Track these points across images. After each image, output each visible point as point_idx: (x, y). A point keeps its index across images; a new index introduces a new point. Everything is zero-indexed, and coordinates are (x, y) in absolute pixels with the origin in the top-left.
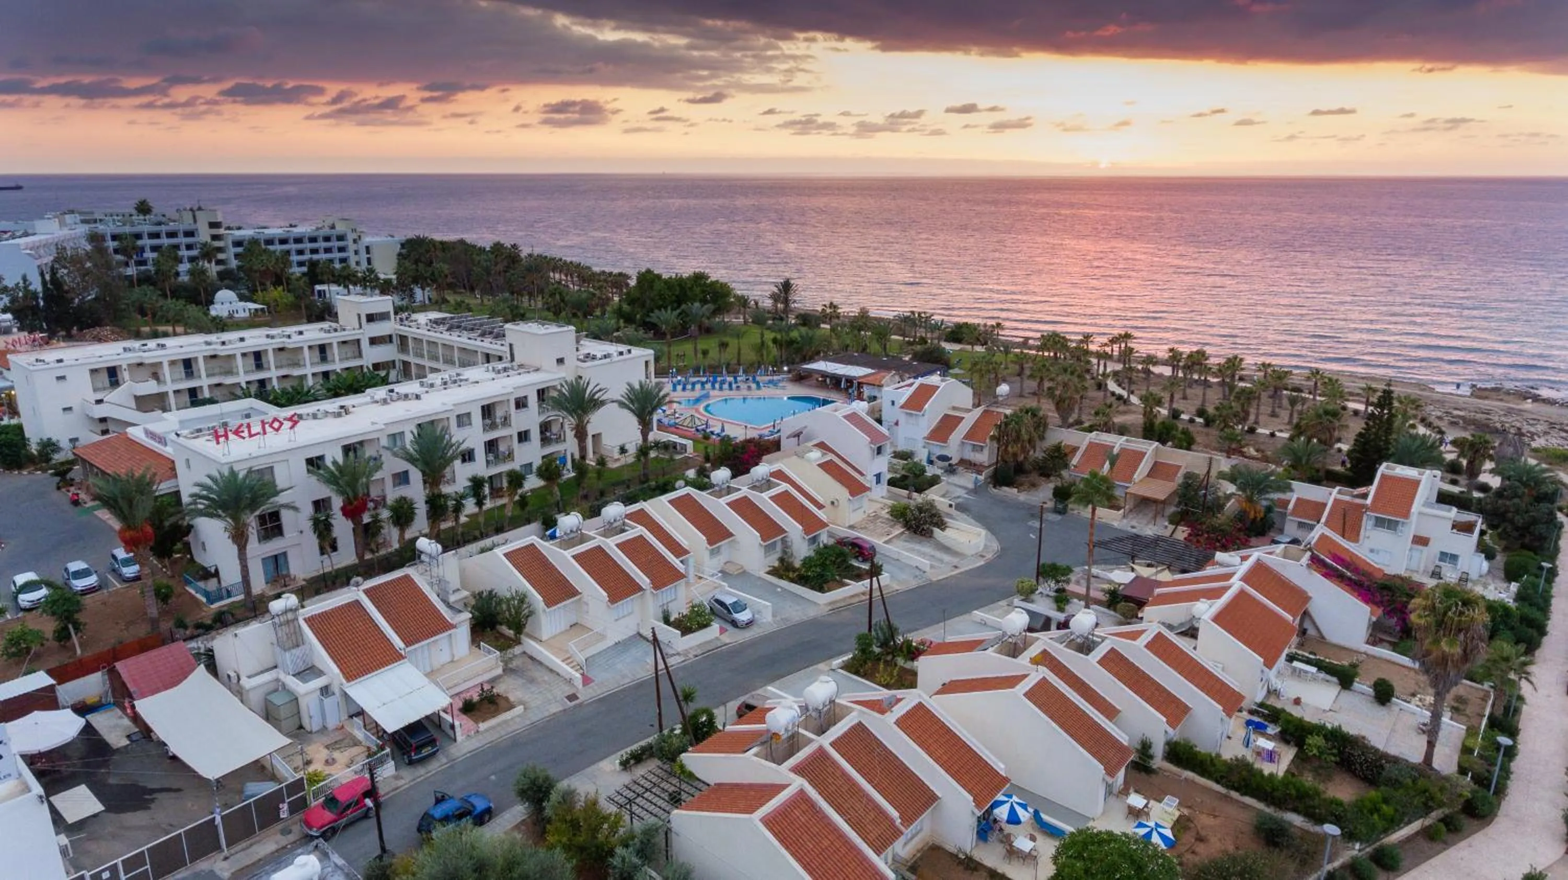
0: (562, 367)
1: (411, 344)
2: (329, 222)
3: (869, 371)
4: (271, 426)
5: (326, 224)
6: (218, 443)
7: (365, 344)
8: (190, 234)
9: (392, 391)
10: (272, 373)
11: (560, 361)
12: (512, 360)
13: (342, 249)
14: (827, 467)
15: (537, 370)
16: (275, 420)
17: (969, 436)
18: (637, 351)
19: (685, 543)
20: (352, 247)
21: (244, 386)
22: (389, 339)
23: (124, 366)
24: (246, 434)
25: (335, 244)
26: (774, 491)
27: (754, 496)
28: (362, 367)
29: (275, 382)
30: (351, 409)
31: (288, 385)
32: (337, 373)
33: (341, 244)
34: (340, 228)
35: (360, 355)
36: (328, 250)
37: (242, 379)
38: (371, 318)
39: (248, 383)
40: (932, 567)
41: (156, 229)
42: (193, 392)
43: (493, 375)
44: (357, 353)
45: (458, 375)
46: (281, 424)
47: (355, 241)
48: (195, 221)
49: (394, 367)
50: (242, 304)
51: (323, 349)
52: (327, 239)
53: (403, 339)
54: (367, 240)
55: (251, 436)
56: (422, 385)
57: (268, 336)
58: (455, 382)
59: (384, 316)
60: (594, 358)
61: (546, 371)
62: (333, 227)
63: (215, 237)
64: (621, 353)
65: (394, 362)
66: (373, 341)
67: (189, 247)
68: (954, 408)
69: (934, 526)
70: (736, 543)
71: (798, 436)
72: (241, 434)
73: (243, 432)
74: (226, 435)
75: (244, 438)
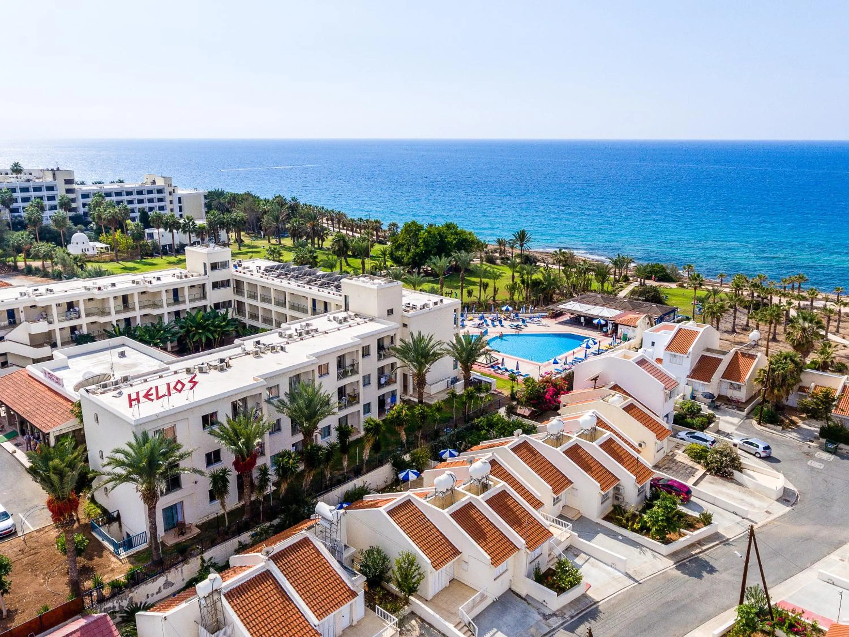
0: (391, 317)
1: (246, 288)
2: (151, 180)
3: (617, 312)
4: (175, 388)
5: (149, 181)
6: (131, 406)
7: (209, 288)
8: (50, 188)
9: (258, 343)
10: (137, 314)
11: (390, 312)
13: (161, 200)
14: (630, 410)
15: (372, 319)
16: (179, 382)
17: (727, 375)
18: (447, 301)
20: (168, 198)
21: (115, 323)
22: (226, 283)
23: (21, 309)
24: (154, 397)
25: (156, 196)
26: (602, 439)
27: (585, 444)
28: (205, 307)
29: (138, 321)
30: (231, 362)
31: (148, 322)
32: (187, 312)
33: (160, 196)
34: (160, 183)
35: (204, 297)
36: (151, 201)
37: (113, 318)
38: (214, 267)
39: (117, 321)
41: (26, 185)
43: (335, 325)
44: (202, 296)
45: (308, 325)
46: (183, 385)
47: (170, 194)
48: (55, 179)
49: (231, 306)
50: (92, 244)
51: (176, 292)
52: (150, 192)
54: (180, 192)
55: (158, 398)
56: (281, 335)
57: (133, 282)
58: (308, 332)
60: (414, 307)
61: (379, 321)
62: (154, 182)
63: (68, 191)
64: (436, 303)
65: (230, 301)
66: (215, 285)
67: (51, 198)
68: (708, 350)
69: (735, 469)
70: (576, 490)
71: (595, 379)
72: (150, 397)
73: (152, 394)
74: (138, 399)
75: (152, 400)
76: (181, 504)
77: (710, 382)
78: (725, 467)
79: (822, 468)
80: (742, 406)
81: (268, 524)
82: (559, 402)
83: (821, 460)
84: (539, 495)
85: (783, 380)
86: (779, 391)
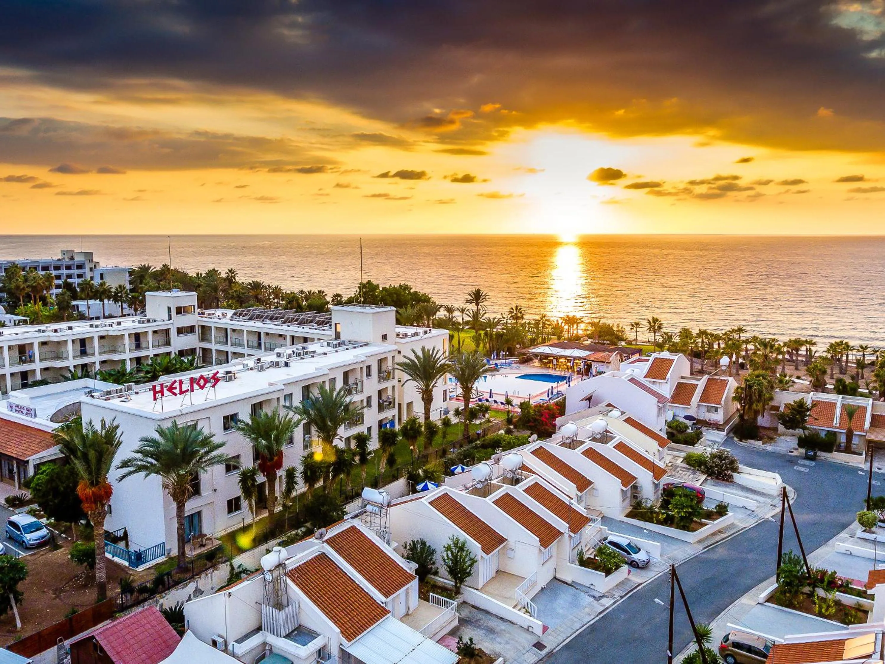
0: (385, 343)
1: (214, 333)
2: (69, 255)
3: (588, 353)
4: (198, 383)
5: (66, 256)
6: (155, 399)
7: (173, 333)
10: (95, 358)
11: (384, 337)
12: (337, 338)
13: (80, 276)
14: (631, 423)
15: (367, 345)
16: (201, 377)
17: (704, 398)
18: (435, 331)
19: (566, 490)
20: (89, 274)
25: (76, 271)
26: (614, 442)
27: (598, 447)
29: (98, 367)
32: (151, 358)
33: (80, 271)
34: (79, 259)
35: (168, 343)
36: (69, 276)
37: (70, 363)
39: (75, 366)
40: (758, 507)
42: (24, 375)
43: (333, 349)
44: (166, 342)
45: (304, 348)
46: (206, 382)
47: (91, 269)
49: (196, 354)
50: (9, 316)
51: (137, 338)
52: (68, 267)
53: (204, 329)
54: (102, 268)
55: (181, 392)
57: (92, 326)
59: (189, 309)
61: (375, 345)
62: (72, 258)
64: (425, 333)
65: (195, 349)
66: (180, 331)
68: (682, 377)
69: (734, 472)
70: (597, 490)
71: (589, 399)
72: (174, 391)
73: (175, 388)
74: (162, 392)
75: (175, 394)
76: (199, 513)
77: (690, 405)
78: (725, 470)
79: (807, 471)
80: (721, 427)
81: (293, 532)
82: (555, 425)
83: (804, 466)
85: (760, 396)
86: (757, 405)
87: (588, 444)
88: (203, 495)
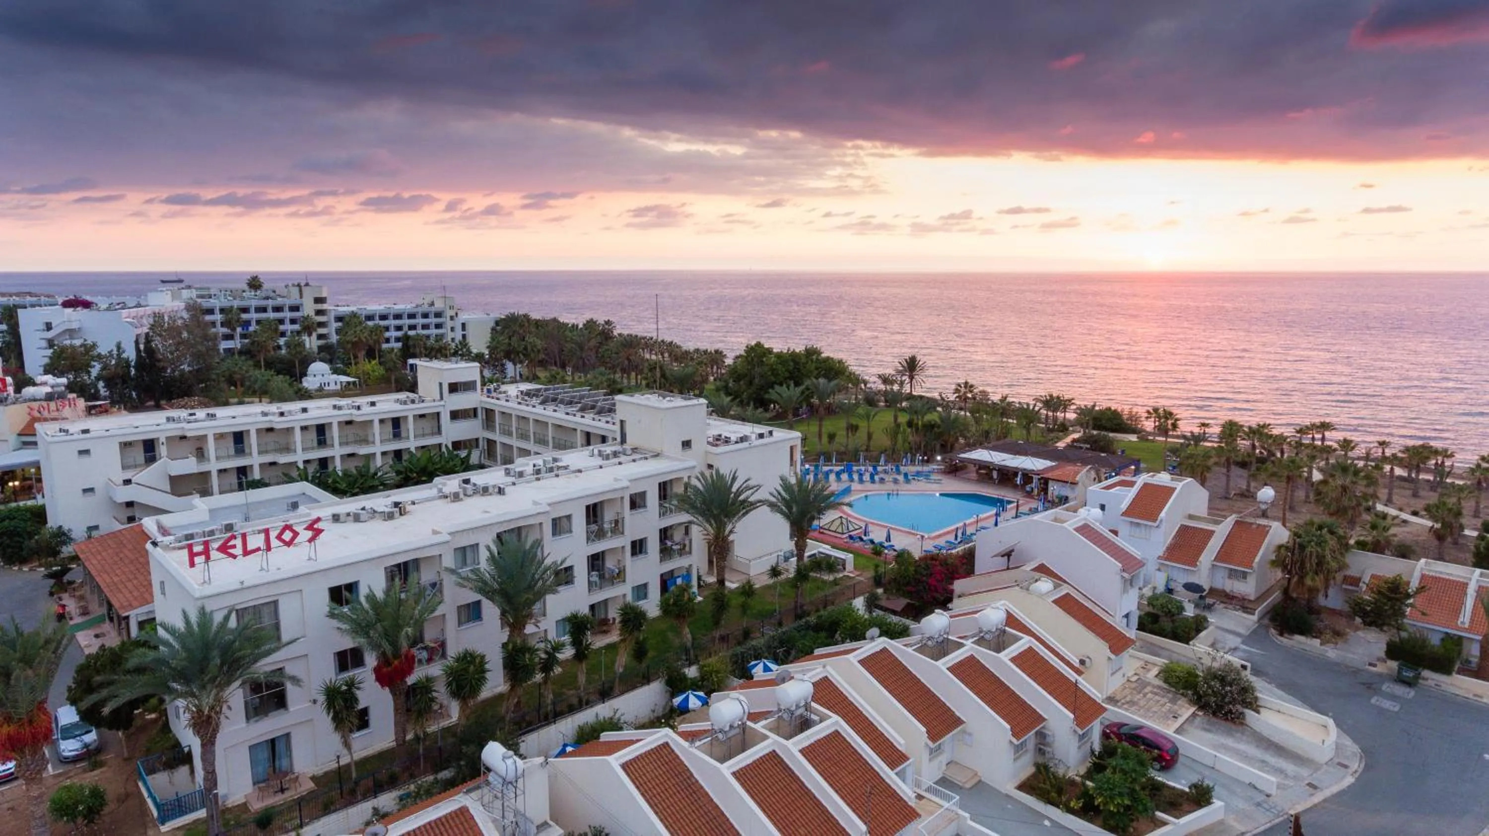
0: (689, 452)
1: (498, 419)
2: (428, 300)
3: (1048, 463)
4: (279, 537)
5: (426, 302)
6: (192, 564)
7: (445, 418)
8: (295, 308)
9: (466, 481)
10: (336, 451)
11: (687, 444)
12: (623, 441)
13: (438, 326)
14: (1067, 604)
15: (657, 455)
16: (288, 527)
17: (1223, 555)
18: (780, 434)
19: (899, 741)
20: (449, 324)
21: (301, 466)
22: (472, 413)
23: (163, 440)
24: (238, 551)
25: (432, 320)
26: (1015, 649)
27: (985, 656)
28: (440, 445)
29: (338, 462)
30: (409, 508)
31: (352, 466)
32: (410, 452)
33: (439, 320)
34: (439, 305)
35: (439, 432)
36: (425, 327)
37: (299, 457)
38: (454, 388)
39: (306, 462)
40: (1279, 786)
41: (263, 303)
42: (242, 471)
43: (599, 461)
44: (436, 430)
45: (555, 460)
46: (296, 534)
47: (452, 318)
48: (301, 297)
49: (477, 446)
50: (335, 376)
51: (396, 423)
52: (425, 316)
53: (489, 413)
54: (463, 317)
55: (246, 553)
56: (508, 473)
57: (335, 407)
58: (551, 470)
59: (468, 386)
60: (727, 441)
61: (668, 457)
62: (432, 304)
63: (319, 312)
64: (761, 436)
65: (477, 440)
66: (455, 415)
67: (293, 321)
68: (1191, 517)
69: (1247, 707)
70: (970, 734)
71: (1008, 554)
72: (231, 551)
73: (234, 547)
74: (206, 553)
75: (234, 557)
76: (288, 735)
77: (1195, 566)
78: (1230, 703)
79: (1396, 709)
80: (1250, 606)
81: (431, 778)
82: (952, 591)
83: (1393, 697)
84: (902, 742)
85: (1320, 564)
86: (1313, 579)
87: (969, 648)
88: (291, 709)
